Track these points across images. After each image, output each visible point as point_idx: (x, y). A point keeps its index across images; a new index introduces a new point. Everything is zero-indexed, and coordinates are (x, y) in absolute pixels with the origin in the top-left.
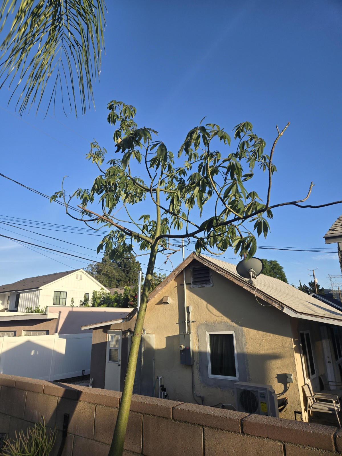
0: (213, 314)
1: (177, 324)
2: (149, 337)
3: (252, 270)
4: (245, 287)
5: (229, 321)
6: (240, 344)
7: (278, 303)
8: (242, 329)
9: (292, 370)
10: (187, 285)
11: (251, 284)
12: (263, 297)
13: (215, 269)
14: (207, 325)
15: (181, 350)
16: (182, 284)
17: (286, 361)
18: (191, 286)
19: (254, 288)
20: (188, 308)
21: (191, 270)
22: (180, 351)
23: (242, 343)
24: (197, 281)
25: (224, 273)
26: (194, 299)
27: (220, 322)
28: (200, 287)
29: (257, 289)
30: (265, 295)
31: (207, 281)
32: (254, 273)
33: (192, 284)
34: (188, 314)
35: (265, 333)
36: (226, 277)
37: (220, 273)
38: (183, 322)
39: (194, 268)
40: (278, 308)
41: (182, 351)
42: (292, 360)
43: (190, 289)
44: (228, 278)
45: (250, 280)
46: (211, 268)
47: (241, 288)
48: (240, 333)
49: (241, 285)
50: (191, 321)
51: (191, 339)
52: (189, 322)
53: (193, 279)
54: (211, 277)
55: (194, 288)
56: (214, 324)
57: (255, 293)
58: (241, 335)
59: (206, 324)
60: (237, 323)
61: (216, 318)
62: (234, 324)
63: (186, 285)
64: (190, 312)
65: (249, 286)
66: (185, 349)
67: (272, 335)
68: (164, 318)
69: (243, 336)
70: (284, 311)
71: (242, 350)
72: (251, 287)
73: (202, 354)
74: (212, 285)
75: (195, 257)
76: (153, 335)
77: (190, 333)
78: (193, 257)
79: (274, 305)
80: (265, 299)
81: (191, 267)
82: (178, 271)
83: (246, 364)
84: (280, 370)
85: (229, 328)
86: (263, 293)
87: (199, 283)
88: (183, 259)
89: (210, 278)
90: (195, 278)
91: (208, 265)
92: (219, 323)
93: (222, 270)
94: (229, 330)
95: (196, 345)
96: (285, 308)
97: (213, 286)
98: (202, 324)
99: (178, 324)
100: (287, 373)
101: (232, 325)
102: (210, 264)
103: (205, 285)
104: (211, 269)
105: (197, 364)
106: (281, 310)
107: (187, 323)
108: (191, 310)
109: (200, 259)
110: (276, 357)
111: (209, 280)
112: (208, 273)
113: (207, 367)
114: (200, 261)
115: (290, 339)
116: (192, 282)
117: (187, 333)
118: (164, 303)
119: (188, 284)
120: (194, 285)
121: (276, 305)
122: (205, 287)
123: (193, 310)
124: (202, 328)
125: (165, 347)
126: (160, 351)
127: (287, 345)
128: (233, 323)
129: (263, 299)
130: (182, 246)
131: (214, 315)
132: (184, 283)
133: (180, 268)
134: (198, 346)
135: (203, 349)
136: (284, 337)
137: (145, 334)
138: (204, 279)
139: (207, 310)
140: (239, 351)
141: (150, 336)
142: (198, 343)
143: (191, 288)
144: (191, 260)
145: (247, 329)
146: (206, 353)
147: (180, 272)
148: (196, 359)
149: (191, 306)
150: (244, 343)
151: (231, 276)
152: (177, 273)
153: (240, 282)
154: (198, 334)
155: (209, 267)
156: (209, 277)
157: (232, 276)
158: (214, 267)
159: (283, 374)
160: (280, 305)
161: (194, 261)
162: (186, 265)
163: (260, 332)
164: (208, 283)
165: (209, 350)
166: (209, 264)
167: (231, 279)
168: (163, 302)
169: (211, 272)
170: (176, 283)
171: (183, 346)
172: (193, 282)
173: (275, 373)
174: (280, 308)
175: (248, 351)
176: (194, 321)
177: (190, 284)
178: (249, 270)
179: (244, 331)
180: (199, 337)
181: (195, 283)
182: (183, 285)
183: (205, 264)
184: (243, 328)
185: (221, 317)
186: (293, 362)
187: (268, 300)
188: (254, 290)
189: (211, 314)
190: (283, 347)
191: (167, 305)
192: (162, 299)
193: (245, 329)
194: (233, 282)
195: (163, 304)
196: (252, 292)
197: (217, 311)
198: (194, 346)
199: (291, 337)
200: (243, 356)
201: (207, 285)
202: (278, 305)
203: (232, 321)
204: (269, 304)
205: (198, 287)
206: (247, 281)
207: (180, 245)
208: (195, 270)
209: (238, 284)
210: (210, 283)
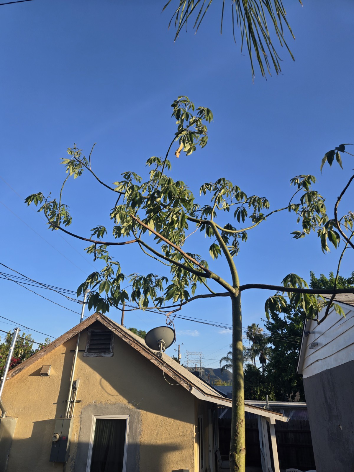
0: (106, 392)
1: (54, 404)
2: (10, 422)
3: (162, 340)
4: (153, 361)
5: (124, 401)
6: (134, 432)
7: (186, 382)
8: (139, 413)
9: (189, 464)
10: (80, 353)
11: (160, 357)
12: (171, 374)
13: (121, 335)
14: (96, 408)
15: (55, 441)
16: (72, 351)
17: (185, 453)
18: (85, 354)
19: (163, 363)
20: (75, 383)
21: (89, 333)
22: (53, 442)
23: (136, 431)
24: (93, 348)
25: (130, 341)
26: (85, 371)
27: (113, 403)
28: (96, 356)
29: (167, 364)
30: (174, 372)
31: (106, 350)
32: (164, 345)
33: (86, 351)
34: (74, 391)
35: (165, 418)
36: (133, 346)
37: (126, 341)
38: (63, 401)
39: (92, 332)
40: (186, 388)
41: (55, 443)
42: (191, 452)
43: (82, 358)
44: (135, 348)
45: (159, 352)
46: (116, 333)
47: (148, 361)
48: (136, 418)
49: (149, 357)
50: (75, 401)
51: (71, 425)
52: (72, 402)
53: (89, 345)
54: (113, 345)
55: (87, 357)
56: (106, 405)
57: (163, 368)
58: (136, 420)
59: (95, 405)
60: (134, 405)
61: (110, 398)
62: (131, 407)
63: (78, 352)
64: (76, 389)
65: (158, 360)
66: (60, 439)
67: (173, 420)
68: (37, 394)
69: (139, 422)
70: (191, 392)
71: (136, 440)
72: (160, 361)
73: (81, 446)
74: (111, 354)
75: (99, 318)
76: (16, 418)
77: (70, 417)
78: (96, 318)
79: (182, 385)
80: (174, 376)
81: (89, 330)
82: (73, 334)
83: (137, 458)
84: (176, 465)
85: (124, 410)
86: (172, 370)
87: (95, 351)
88: (81, 318)
89: (111, 346)
90: (91, 345)
91: (113, 330)
92: (111, 405)
93: (129, 338)
94: (124, 414)
95: (76, 434)
96: (193, 388)
97: (113, 356)
98: (89, 405)
99: (56, 405)
100: (184, 468)
101: (128, 408)
102: (116, 329)
103: (103, 354)
104: (116, 335)
105: (72, 460)
106: (189, 390)
107: (69, 403)
108: (78, 386)
109: (105, 322)
110: (173, 448)
111: (109, 348)
112: (110, 340)
113: (86, 465)
114: (105, 323)
115: (192, 425)
116: (86, 349)
117: (67, 417)
118: (42, 374)
119: (81, 351)
120: (89, 353)
121: (185, 384)
122: (102, 356)
123: (81, 386)
124: (88, 411)
125: (30, 436)
126: (21, 442)
127: (188, 433)
128: (130, 404)
129: (171, 376)
130: (84, 302)
131: (108, 393)
132: (76, 349)
133: (76, 330)
134: (78, 435)
135: (84, 439)
136: (186, 423)
137: (4, 417)
138: (103, 347)
139: (100, 387)
140: (131, 441)
141: (11, 420)
142: (79, 431)
143: (84, 357)
144: (93, 321)
145: (145, 412)
146: (87, 444)
147: (75, 335)
148: (72, 453)
149: (79, 380)
150: (138, 430)
151: (138, 345)
152: (71, 336)
153: (148, 354)
154: (81, 418)
155: (115, 332)
156: (109, 344)
157: (140, 346)
158: (120, 333)
159: (180, 470)
160: (188, 384)
161: (97, 322)
162: (85, 327)
163: (159, 416)
164: (107, 351)
165: (92, 440)
166: (114, 328)
167: (138, 350)
168: (40, 373)
169: (113, 338)
170: (65, 349)
171: (58, 436)
172: (88, 349)
173: (170, 469)
174: (188, 388)
175: (142, 442)
176: (79, 401)
177: (83, 351)
178: (159, 340)
179: (141, 415)
180: (82, 423)
181: (90, 350)
182: (74, 352)
183: (110, 328)
184: (140, 411)
185: (115, 397)
186: (192, 454)
187: (177, 378)
188: (163, 365)
189: (104, 392)
190: (183, 436)
191: (46, 377)
192: (41, 369)
193: (142, 412)
194: (140, 353)
195: (40, 375)
196: (160, 367)
197: (112, 388)
198: (73, 436)
199: (192, 423)
200: (136, 447)
201: (105, 354)
202: (186, 385)
203: (129, 403)
204: (177, 383)
205: (93, 356)
206: (156, 354)
207: (81, 301)
208: (93, 334)
209: (146, 356)
210: (109, 351)
